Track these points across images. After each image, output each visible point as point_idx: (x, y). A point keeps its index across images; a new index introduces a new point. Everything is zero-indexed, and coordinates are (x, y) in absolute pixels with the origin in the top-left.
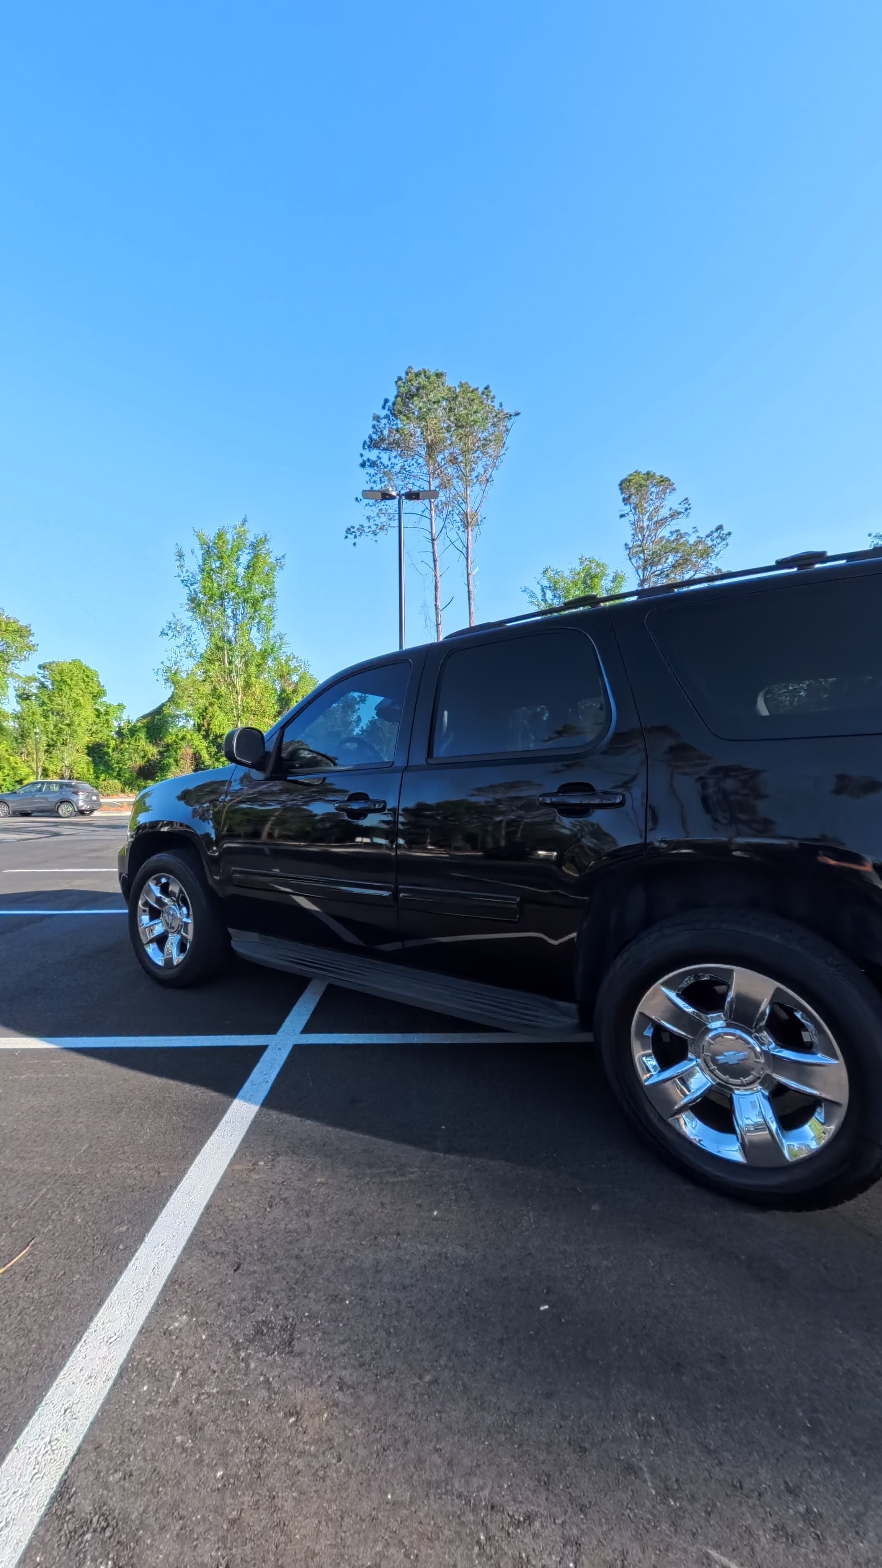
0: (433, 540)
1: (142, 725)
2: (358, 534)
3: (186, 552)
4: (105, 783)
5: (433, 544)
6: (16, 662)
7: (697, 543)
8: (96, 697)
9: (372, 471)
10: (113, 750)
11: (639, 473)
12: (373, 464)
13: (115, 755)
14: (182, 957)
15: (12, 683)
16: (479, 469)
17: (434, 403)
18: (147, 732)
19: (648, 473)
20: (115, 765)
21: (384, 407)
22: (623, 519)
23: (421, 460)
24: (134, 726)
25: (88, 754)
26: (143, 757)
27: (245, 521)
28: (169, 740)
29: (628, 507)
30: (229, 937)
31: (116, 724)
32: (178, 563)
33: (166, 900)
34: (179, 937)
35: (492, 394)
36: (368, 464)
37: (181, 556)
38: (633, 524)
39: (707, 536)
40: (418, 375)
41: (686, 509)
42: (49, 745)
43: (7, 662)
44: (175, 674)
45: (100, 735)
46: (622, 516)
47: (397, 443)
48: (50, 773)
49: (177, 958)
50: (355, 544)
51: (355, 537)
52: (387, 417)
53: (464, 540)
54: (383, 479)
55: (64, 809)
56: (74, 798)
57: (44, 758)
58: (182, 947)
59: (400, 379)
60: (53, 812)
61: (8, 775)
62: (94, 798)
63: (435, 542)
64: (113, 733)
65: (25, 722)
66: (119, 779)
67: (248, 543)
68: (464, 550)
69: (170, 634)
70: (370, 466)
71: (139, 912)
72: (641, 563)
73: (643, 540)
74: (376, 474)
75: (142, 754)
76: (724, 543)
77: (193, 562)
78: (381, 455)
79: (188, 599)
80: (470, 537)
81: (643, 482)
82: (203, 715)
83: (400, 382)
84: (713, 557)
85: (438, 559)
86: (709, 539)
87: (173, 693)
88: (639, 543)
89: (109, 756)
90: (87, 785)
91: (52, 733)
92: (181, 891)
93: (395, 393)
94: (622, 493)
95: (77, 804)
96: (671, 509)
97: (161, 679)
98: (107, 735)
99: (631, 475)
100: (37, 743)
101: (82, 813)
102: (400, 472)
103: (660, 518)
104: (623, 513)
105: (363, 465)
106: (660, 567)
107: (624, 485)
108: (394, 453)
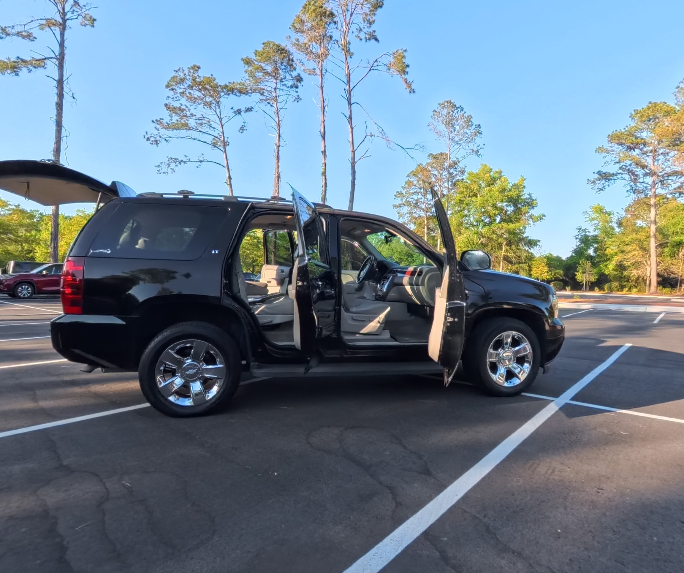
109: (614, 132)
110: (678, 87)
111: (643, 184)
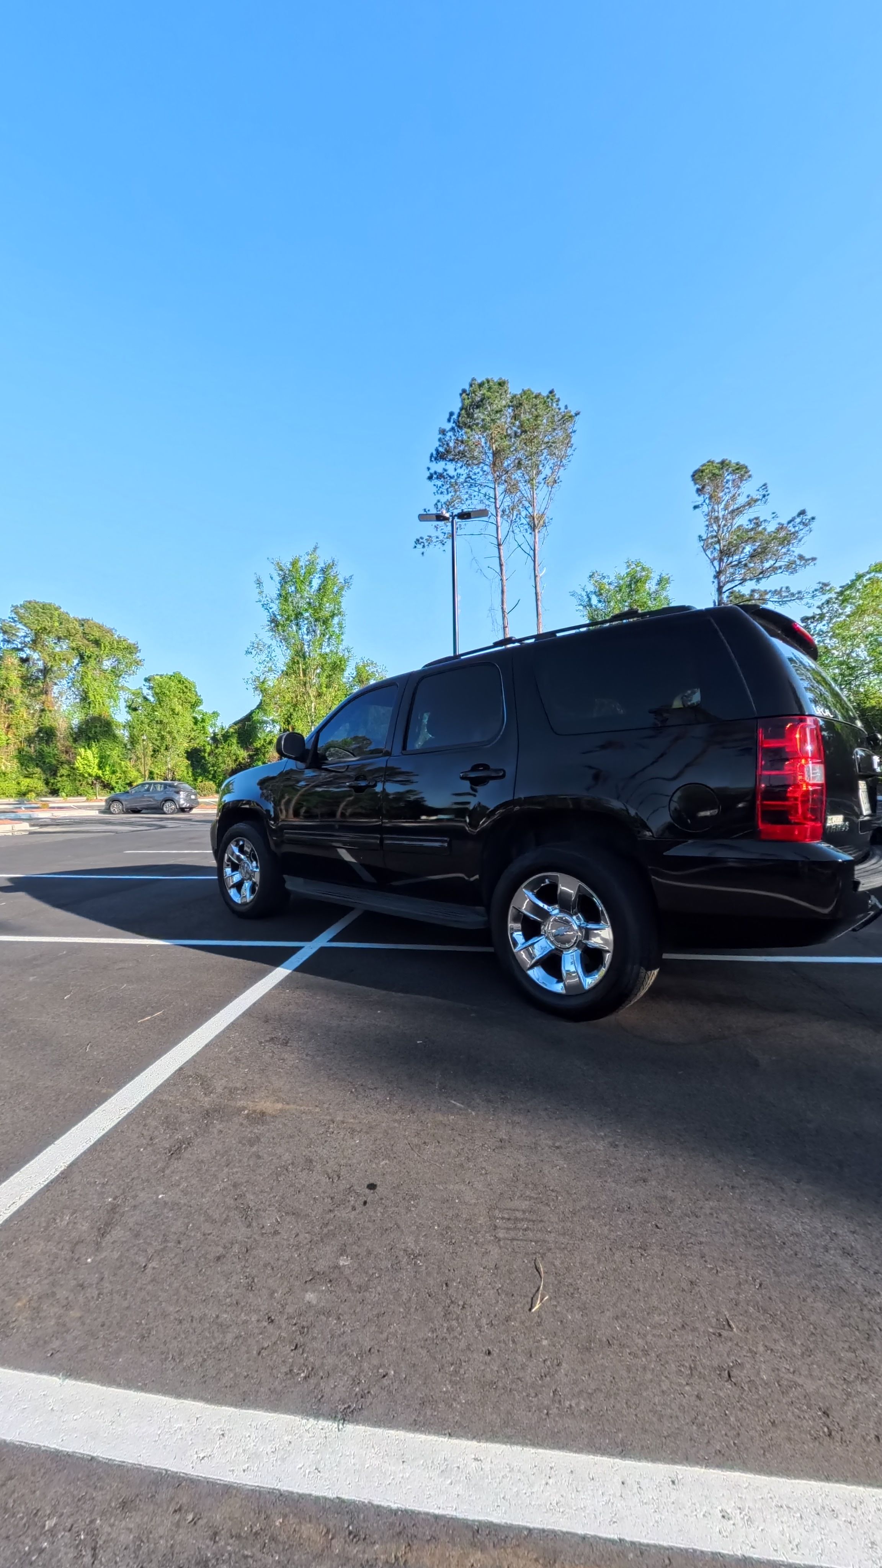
0: (499, 545)
1: (233, 731)
2: (426, 544)
3: (265, 580)
4: (202, 784)
5: (499, 549)
6: (126, 676)
7: (778, 530)
8: (194, 706)
9: (439, 483)
10: (209, 755)
11: (713, 462)
12: (440, 476)
13: (211, 759)
14: (252, 897)
15: (123, 696)
16: (546, 471)
17: (497, 412)
18: (239, 738)
19: (723, 463)
20: (211, 768)
21: (449, 420)
22: (697, 510)
23: (486, 468)
24: (227, 732)
25: (188, 758)
26: (236, 760)
27: (315, 549)
28: (258, 744)
29: (701, 498)
30: (284, 882)
31: (211, 730)
32: (258, 590)
33: (242, 857)
34: (251, 882)
35: (557, 397)
36: (435, 476)
37: (259, 583)
38: (707, 515)
39: (789, 522)
40: (481, 385)
41: (764, 496)
42: (154, 751)
43: (119, 676)
44: (263, 682)
45: (198, 741)
46: (696, 507)
47: (462, 454)
48: (155, 776)
49: (249, 898)
50: (423, 553)
51: (424, 546)
52: (453, 429)
53: (532, 543)
54: (449, 490)
55: (168, 807)
56: (176, 797)
57: (151, 762)
58: (253, 890)
59: (464, 391)
60: (158, 809)
61: (120, 778)
62: (193, 797)
63: (501, 547)
64: (209, 739)
65: (135, 730)
66: (214, 781)
67: (319, 568)
68: (532, 553)
69: (254, 652)
70: (437, 478)
71: (225, 865)
72: (716, 554)
73: (719, 530)
74: (443, 485)
75: (234, 758)
76: (807, 528)
77: (272, 589)
78: (447, 467)
79: (268, 621)
80: (537, 540)
81: (716, 471)
82: (288, 721)
83: (464, 395)
84: (795, 544)
85: (504, 564)
86: (791, 525)
87: (261, 700)
88: (715, 534)
89: (206, 760)
90: (187, 786)
91: (156, 740)
92: (252, 850)
93: (460, 405)
94: (696, 484)
95: (179, 802)
96: (748, 496)
97: (251, 687)
98: (203, 741)
99: (704, 465)
100: (145, 748)
101: (182, 810)
102: (466, 482)
103: (736, 506)
104: (697, 504)
105: (430, 478)
106: (736, 557)
107: (697, 476)
108: (459, 465)
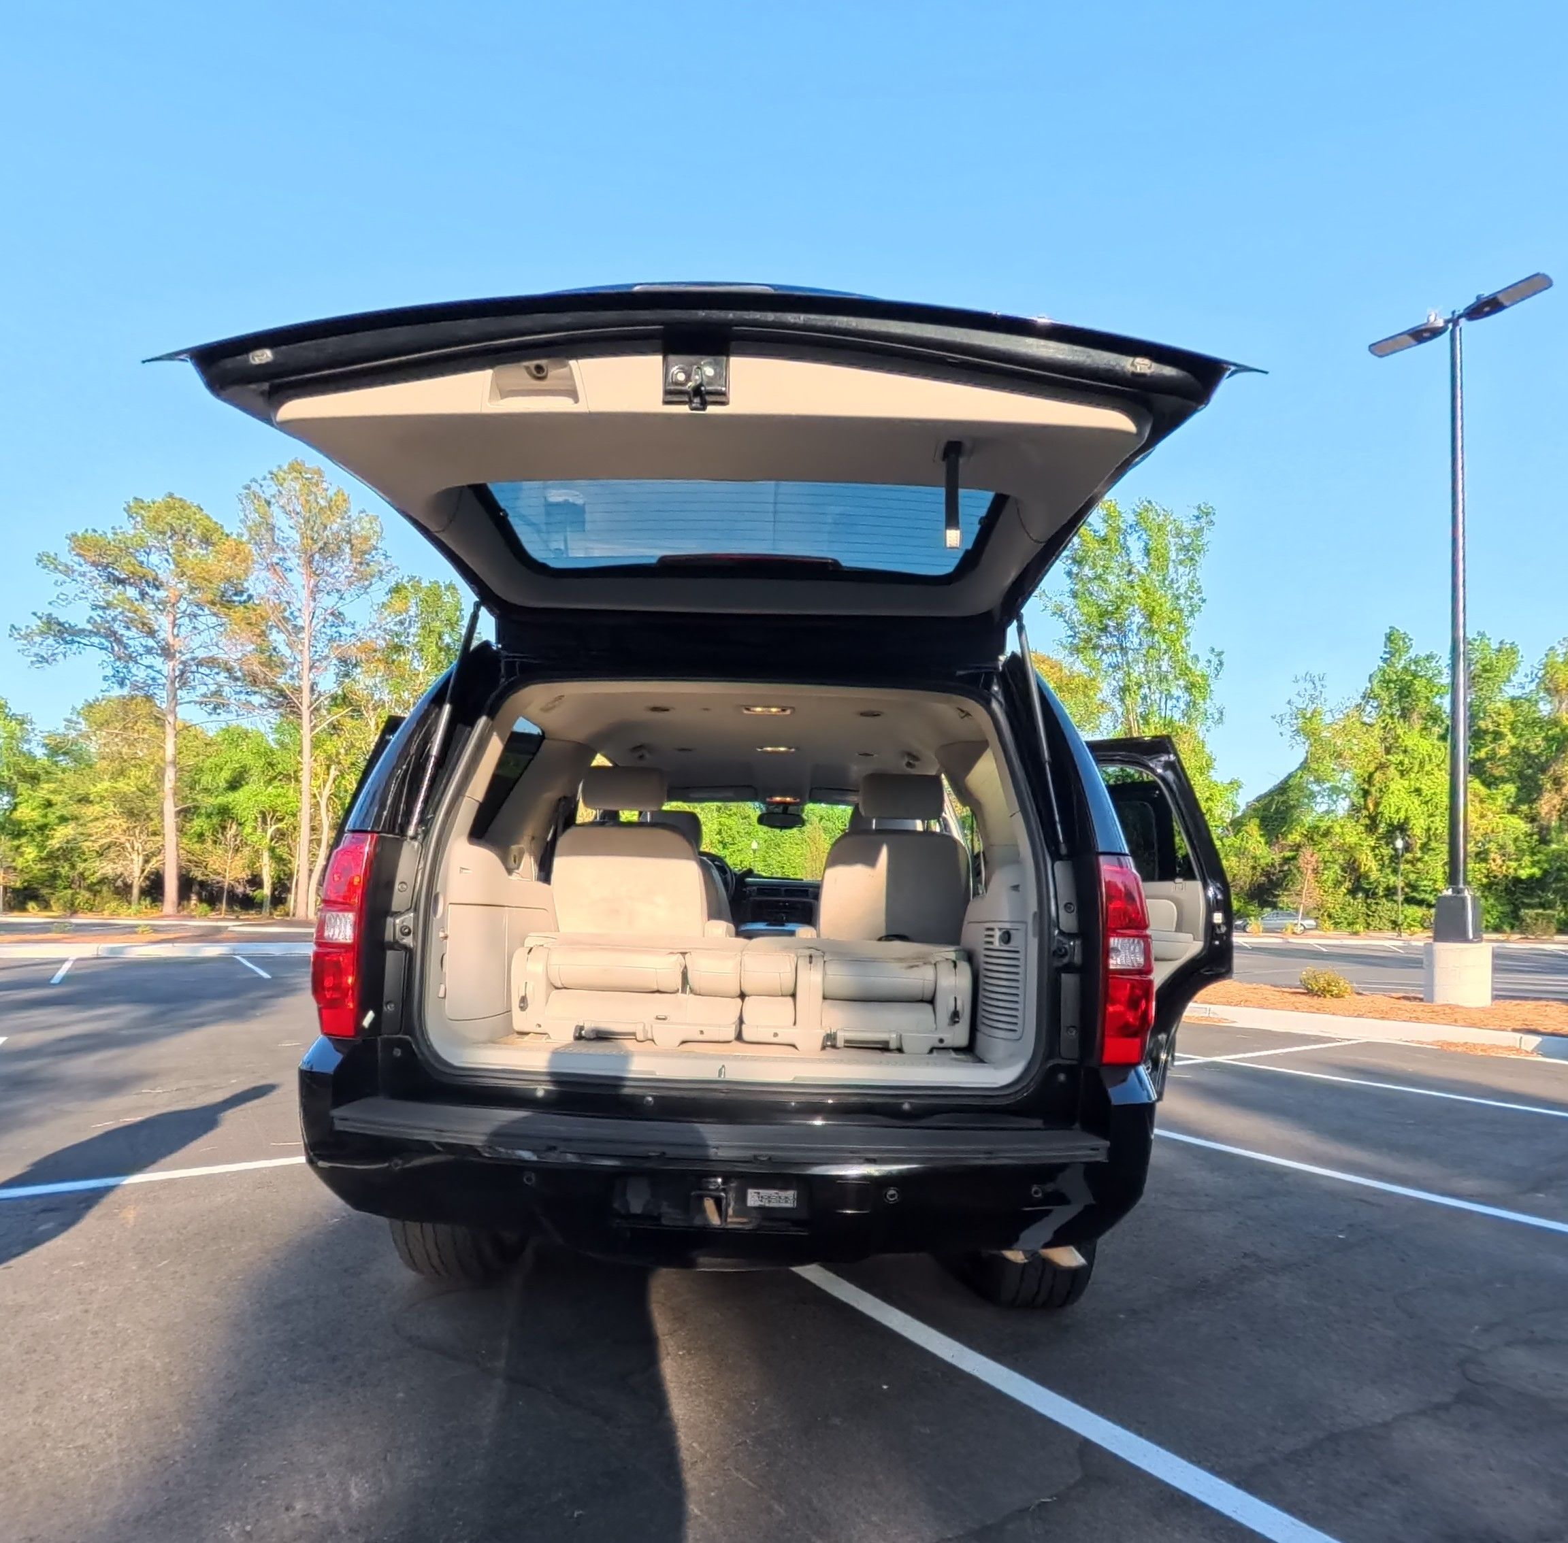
109: (90, 531)
110: (248, 487)
111: (149, 671)
